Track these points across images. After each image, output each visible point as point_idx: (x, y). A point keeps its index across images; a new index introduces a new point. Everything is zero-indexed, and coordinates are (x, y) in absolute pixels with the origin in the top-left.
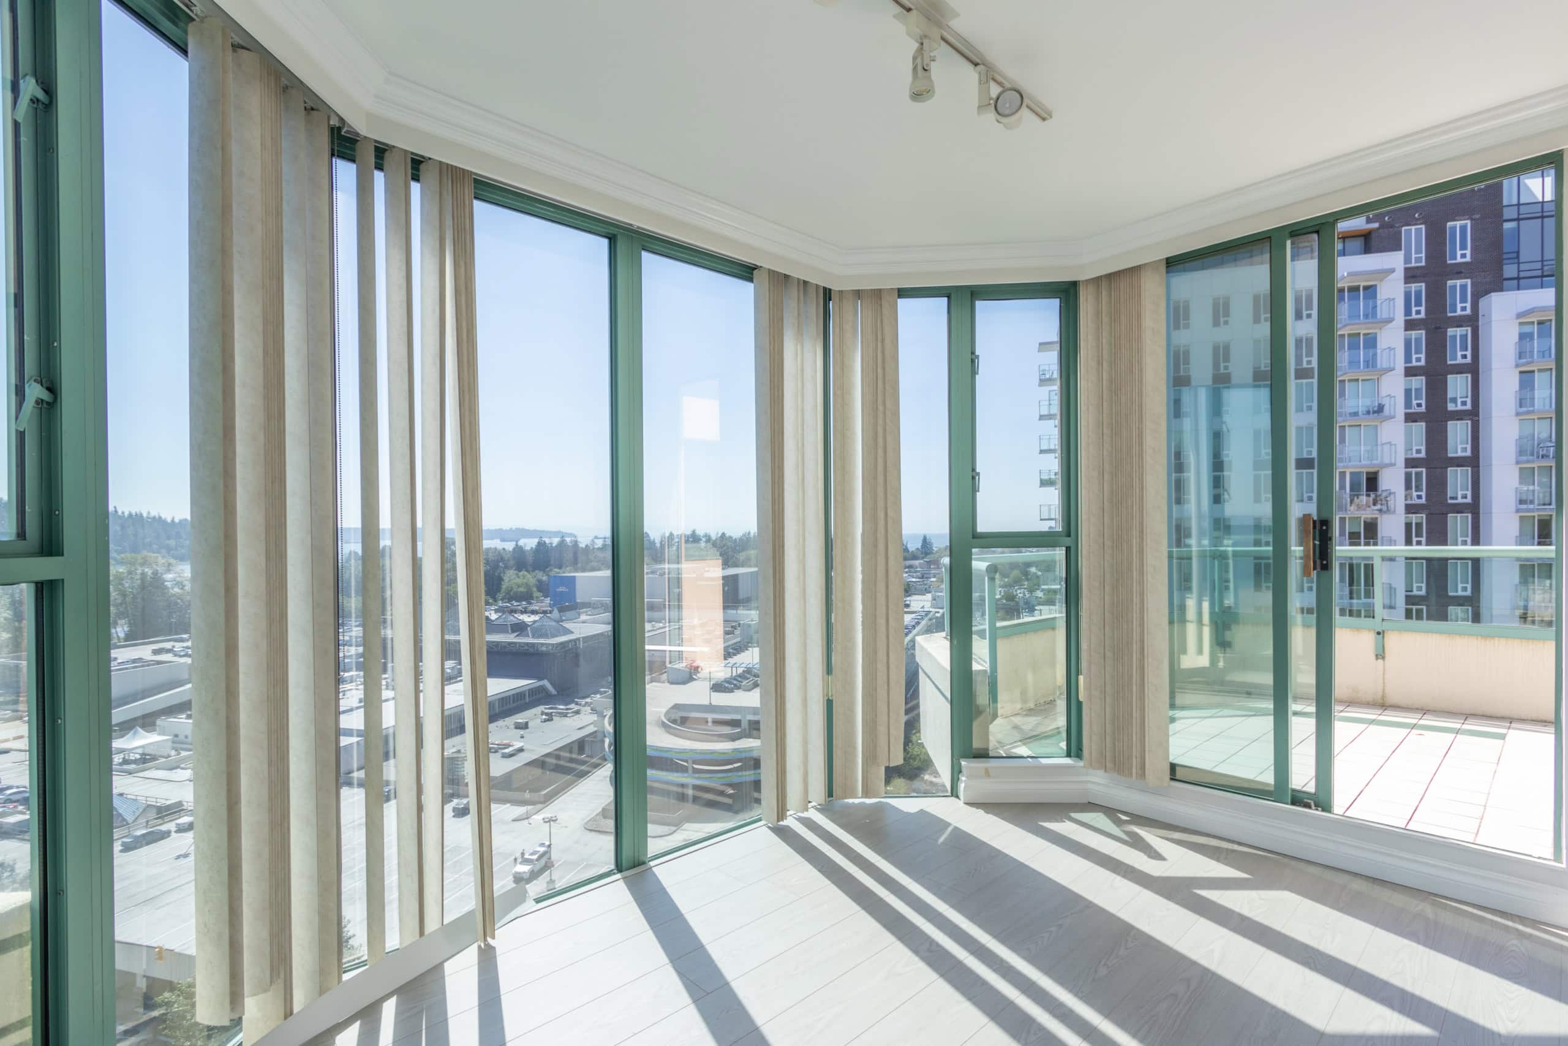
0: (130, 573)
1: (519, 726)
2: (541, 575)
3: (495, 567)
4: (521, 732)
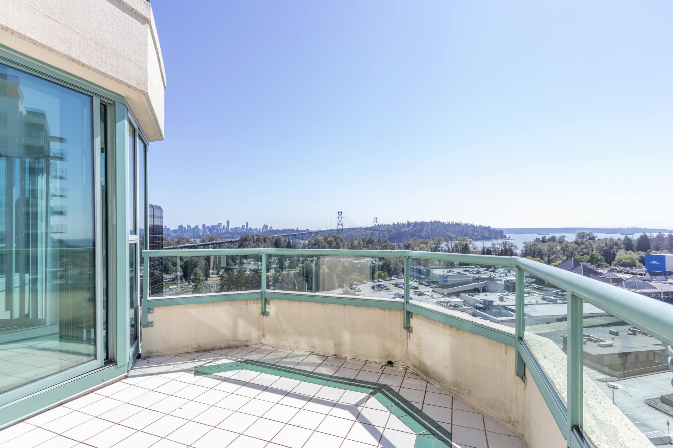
0: (460, 244)
1: (611, 333)
2: (642, 254)
3: (612, 248)
4: (613, 336)
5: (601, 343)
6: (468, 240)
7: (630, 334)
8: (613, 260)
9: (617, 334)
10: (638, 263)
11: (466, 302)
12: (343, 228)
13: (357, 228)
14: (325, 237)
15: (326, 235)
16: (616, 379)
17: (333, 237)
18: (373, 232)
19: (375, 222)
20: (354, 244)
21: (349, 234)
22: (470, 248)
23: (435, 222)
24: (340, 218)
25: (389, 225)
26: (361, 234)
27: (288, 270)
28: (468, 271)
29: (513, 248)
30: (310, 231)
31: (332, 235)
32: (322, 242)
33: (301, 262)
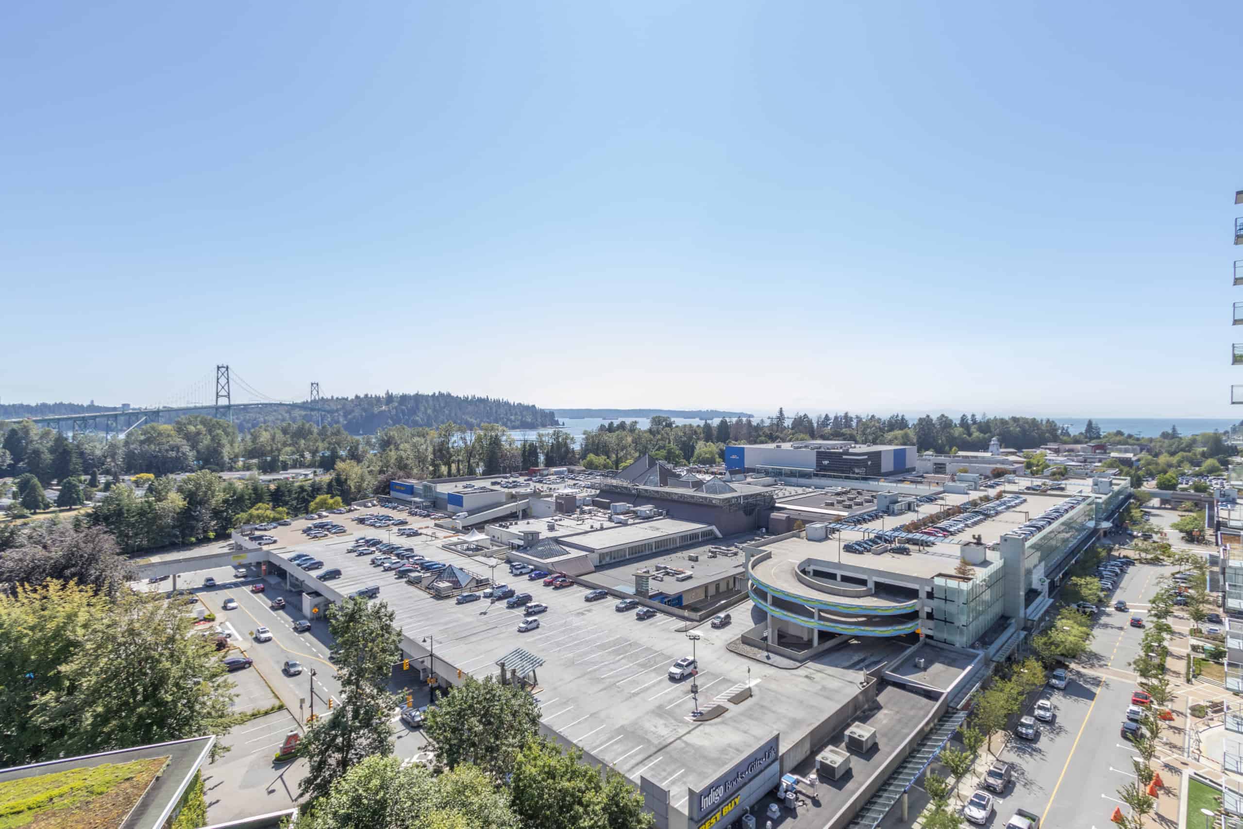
0: (485, 435)
1: (691, 559)
2: (722, 446)
3: (690, 438)
4: (693, 563)
5: (680, 576)
6: (500, 428)
7: (711, 557)
8: (692, 455)
9: (695, 559)
10: (718, 460)
11: (496, 538)
12: (232, 403)
13: (271, 404)
14: (178, 423)
15: (183, 418)
16: (696, 623)
17: (203, 423)
18: (309, 413)
19: (315, 392)
20: (262, 439)
21: (247, 418)
22: (503, 443)
23: (441, 395)
24: (223, 381)
25: (347, 399)
26: (280, 417)
27: (57, 509)
28: (499, 483)
29: (568, 441)
30: (133, 409)
31: (199, 419)
32: (169, 436)
33: (101, 486)
